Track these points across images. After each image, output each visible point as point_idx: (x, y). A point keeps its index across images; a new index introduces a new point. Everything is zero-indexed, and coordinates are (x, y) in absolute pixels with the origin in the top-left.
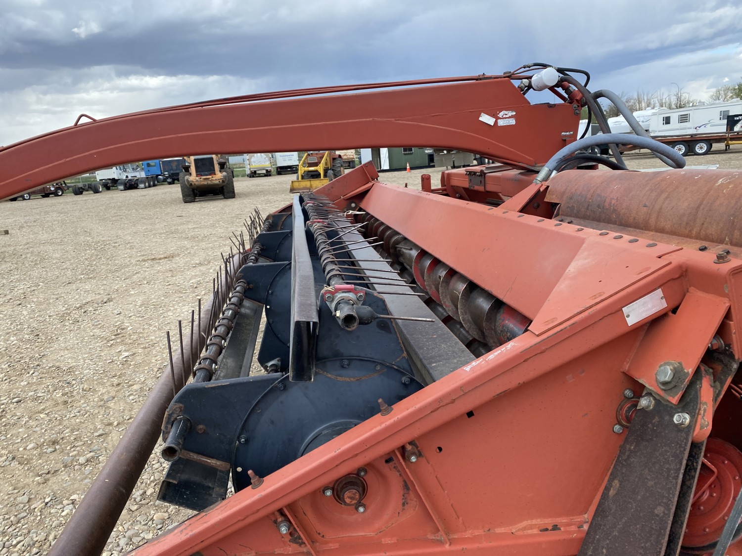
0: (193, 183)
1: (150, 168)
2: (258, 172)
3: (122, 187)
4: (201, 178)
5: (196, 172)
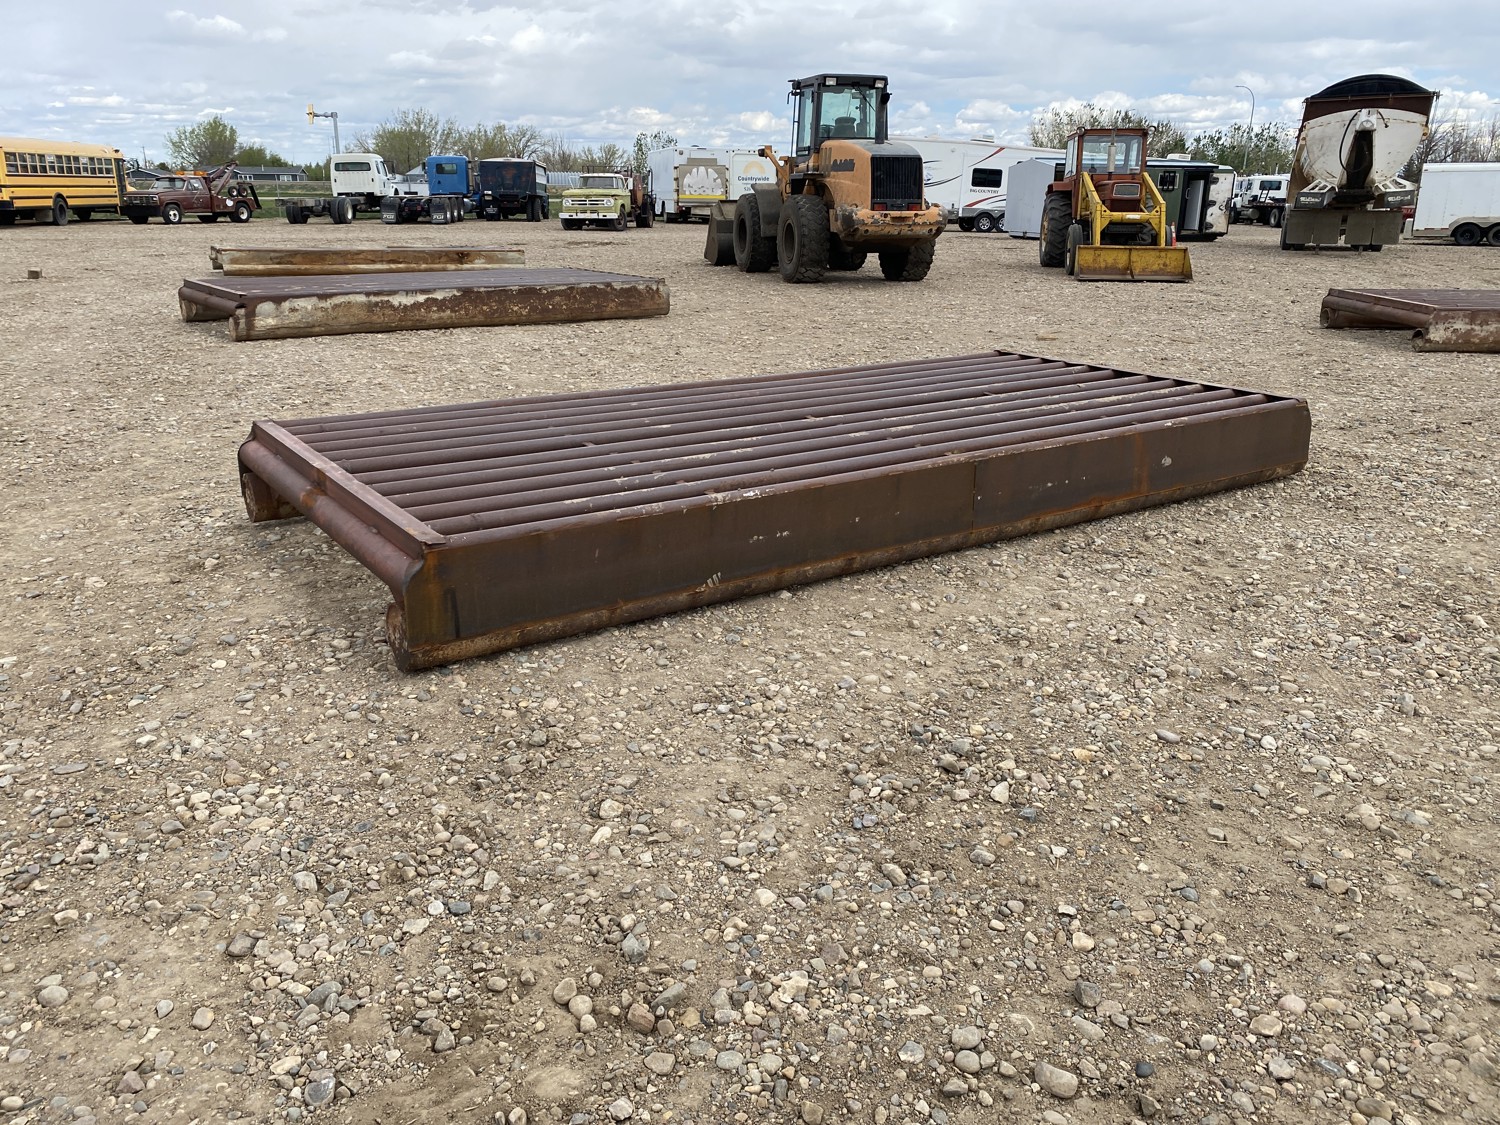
0: (862, 229)
1: (441, 177)
2: (693, 211)
3: (391, 216)
4: (886, 216)
5: (873, 197)
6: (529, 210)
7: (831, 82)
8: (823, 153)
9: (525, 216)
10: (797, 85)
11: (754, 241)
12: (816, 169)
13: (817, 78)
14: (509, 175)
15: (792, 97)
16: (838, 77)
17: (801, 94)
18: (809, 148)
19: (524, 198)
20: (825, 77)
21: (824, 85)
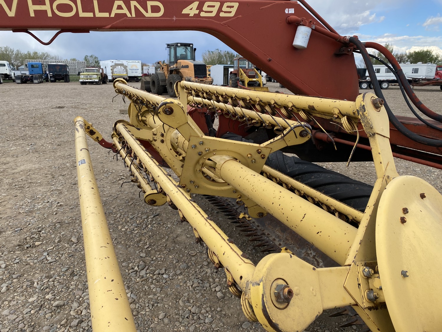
1: (33, 69)
3: (19, 81)
4: (199, 80)
5: (195, 75)
6: (65, 78)
7: (179, 45)
8: (178, 63)
9: (63, 81)
10: (168, 45)
11: (158, 87)
12: (177, 67)
13: (175, 43)
14: (58, 68)
15: (167, 48)
16: (181, 44)
17: (170, 48)
18: (174, 62)
19: (63, 75)
20: (177, 43)
21: (177, 45)
